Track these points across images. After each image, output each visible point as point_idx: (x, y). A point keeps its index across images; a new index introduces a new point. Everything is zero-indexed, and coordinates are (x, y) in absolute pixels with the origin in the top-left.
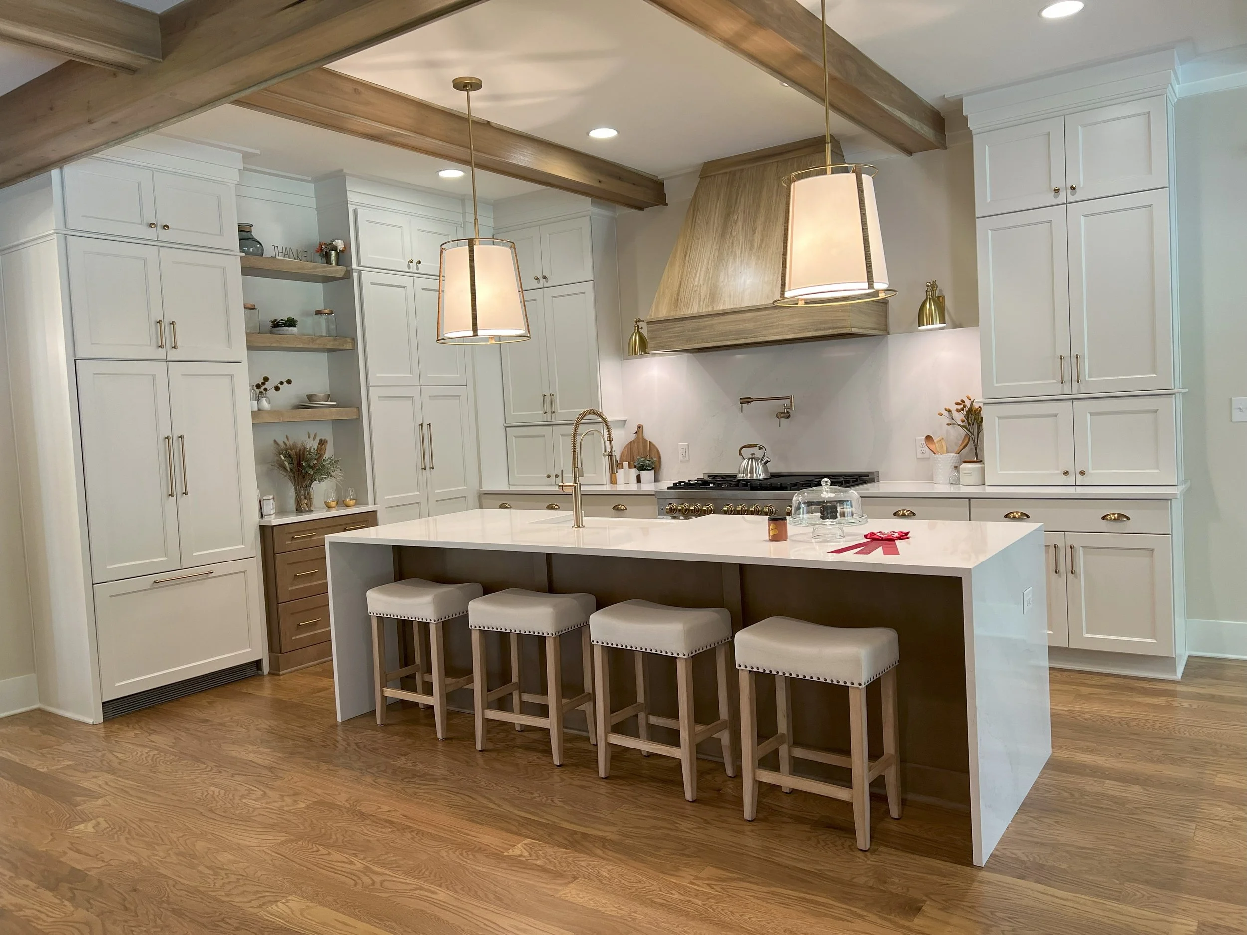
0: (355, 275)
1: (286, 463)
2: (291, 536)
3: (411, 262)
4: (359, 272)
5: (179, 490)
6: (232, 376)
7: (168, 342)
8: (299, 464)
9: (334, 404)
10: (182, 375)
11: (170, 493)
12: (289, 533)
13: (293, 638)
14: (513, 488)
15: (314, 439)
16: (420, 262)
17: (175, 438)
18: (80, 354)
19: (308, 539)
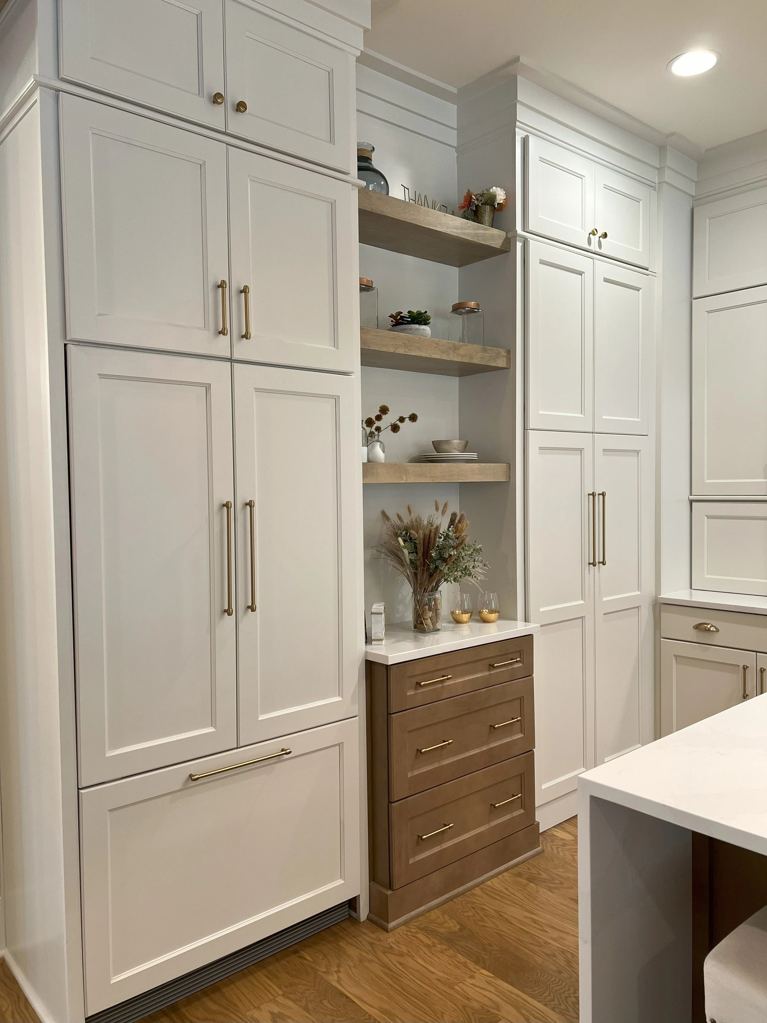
0: (519, 245)
1: (406, 551)
2: (415, 680)
3: (594, 235)
4: (525, 243)
5: (242, 601)
6: (336, 399)
7: (236, 329)
8: (426, 554)
9: (474, 456)
10: (258, 390)
11: (227, 608)
12: (412, 677)
13: (411, 861)
14: (700, 598)
15: (443, 512)
16: (605, 235)
17: (239, 506)
18: (75, 333)
19: (440, 685)
